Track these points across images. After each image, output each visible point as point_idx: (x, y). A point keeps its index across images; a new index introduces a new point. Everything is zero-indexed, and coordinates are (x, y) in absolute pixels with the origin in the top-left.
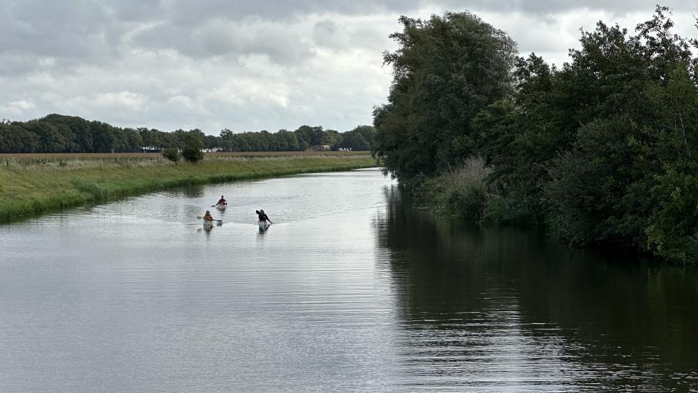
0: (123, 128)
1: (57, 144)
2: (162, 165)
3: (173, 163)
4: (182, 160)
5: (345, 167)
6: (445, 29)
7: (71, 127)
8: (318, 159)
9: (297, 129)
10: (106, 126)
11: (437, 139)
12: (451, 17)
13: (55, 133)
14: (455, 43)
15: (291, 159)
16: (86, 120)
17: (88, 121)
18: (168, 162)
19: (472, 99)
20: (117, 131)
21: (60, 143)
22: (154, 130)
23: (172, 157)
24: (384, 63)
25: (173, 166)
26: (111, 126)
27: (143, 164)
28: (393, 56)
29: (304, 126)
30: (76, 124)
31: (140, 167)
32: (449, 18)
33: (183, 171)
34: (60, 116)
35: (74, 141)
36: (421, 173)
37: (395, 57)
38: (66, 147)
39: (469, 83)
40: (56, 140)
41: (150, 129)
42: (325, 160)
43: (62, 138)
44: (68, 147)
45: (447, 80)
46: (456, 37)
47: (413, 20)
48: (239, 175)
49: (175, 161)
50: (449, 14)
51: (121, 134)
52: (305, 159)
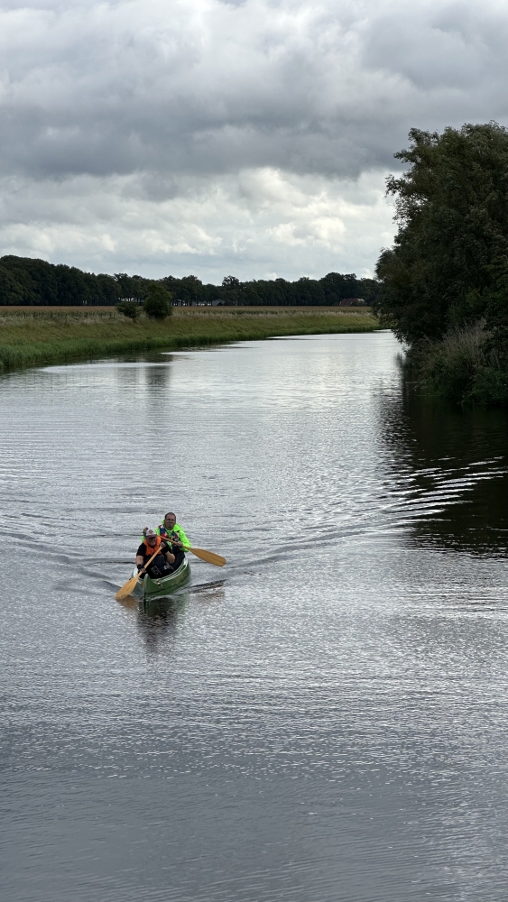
0: (96, 275)
1: (13, 294)
2: (115, 322)
3: (131, 320)
4: (143, 316)
5: (366, 327)
6: (462, 146)
7: (30, 273)
8: (333, 317)
9: (324, 277)
10: (75, 271)
11: (447, 291)
12: (471, 130)
13: (10, 280)
14: (476, 165)
15: (294, 316)
16: (50, 263)
17: (53, 265)
18: (123, 318)
19: (496, 240)
20: (89, 278)
21: (16, 292)
22: (136, 277)
23: (129, 312)
24: (387, 193)
25: (129, 324)
26: (81, 272)
27: (88, 321)
28: (400, 183)
29: (333, 273)
30: (37, 269)
31: (83, 325)
32: (468, 132)
33: (143, 329)
34: (16, 258)
35: (35, 291)
36: (425, 336)
37: (402, 183)
38: (24, 297)
39: (493, 219)
40: (12, 290)
41: (130, 275)
42: (342, 317)
43: (18, 286)
44: (26, 298)
45: (464, 215)
46: (477, 158)
47: (426, 135)
48: (217, 336)
49: (133, 317)
50: (468, 127)
51: (95, 282)
52: (314, 316)
